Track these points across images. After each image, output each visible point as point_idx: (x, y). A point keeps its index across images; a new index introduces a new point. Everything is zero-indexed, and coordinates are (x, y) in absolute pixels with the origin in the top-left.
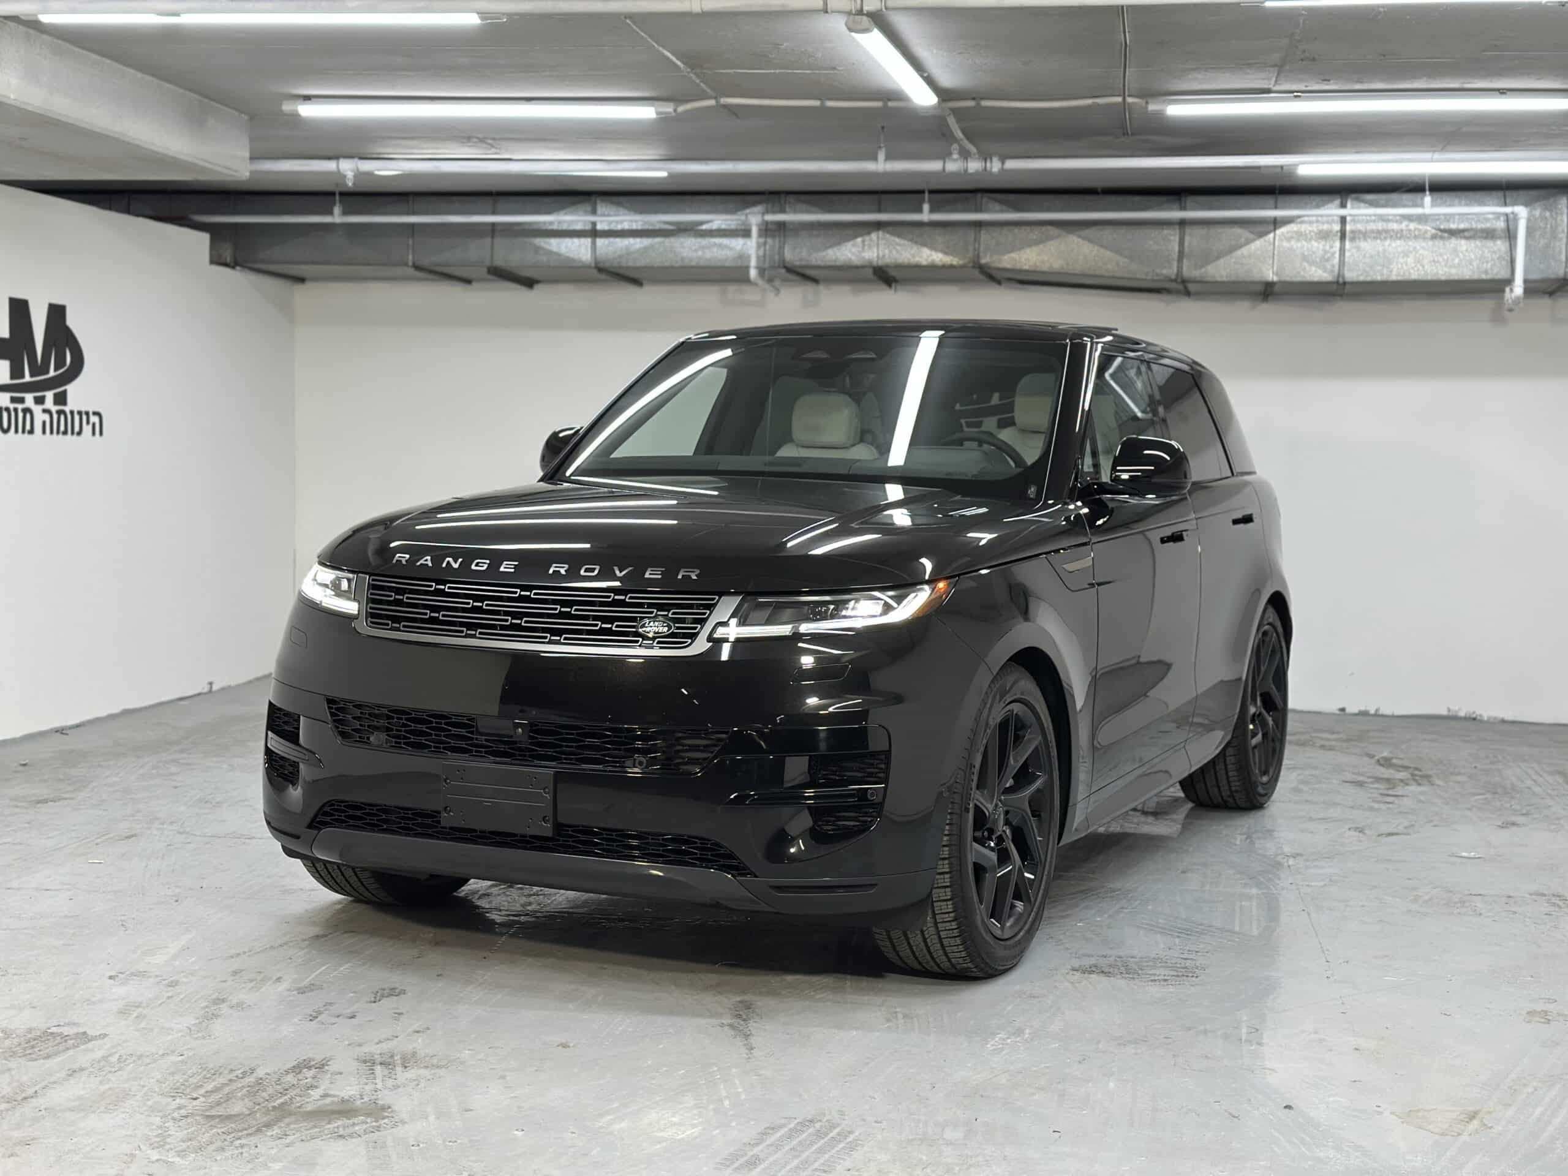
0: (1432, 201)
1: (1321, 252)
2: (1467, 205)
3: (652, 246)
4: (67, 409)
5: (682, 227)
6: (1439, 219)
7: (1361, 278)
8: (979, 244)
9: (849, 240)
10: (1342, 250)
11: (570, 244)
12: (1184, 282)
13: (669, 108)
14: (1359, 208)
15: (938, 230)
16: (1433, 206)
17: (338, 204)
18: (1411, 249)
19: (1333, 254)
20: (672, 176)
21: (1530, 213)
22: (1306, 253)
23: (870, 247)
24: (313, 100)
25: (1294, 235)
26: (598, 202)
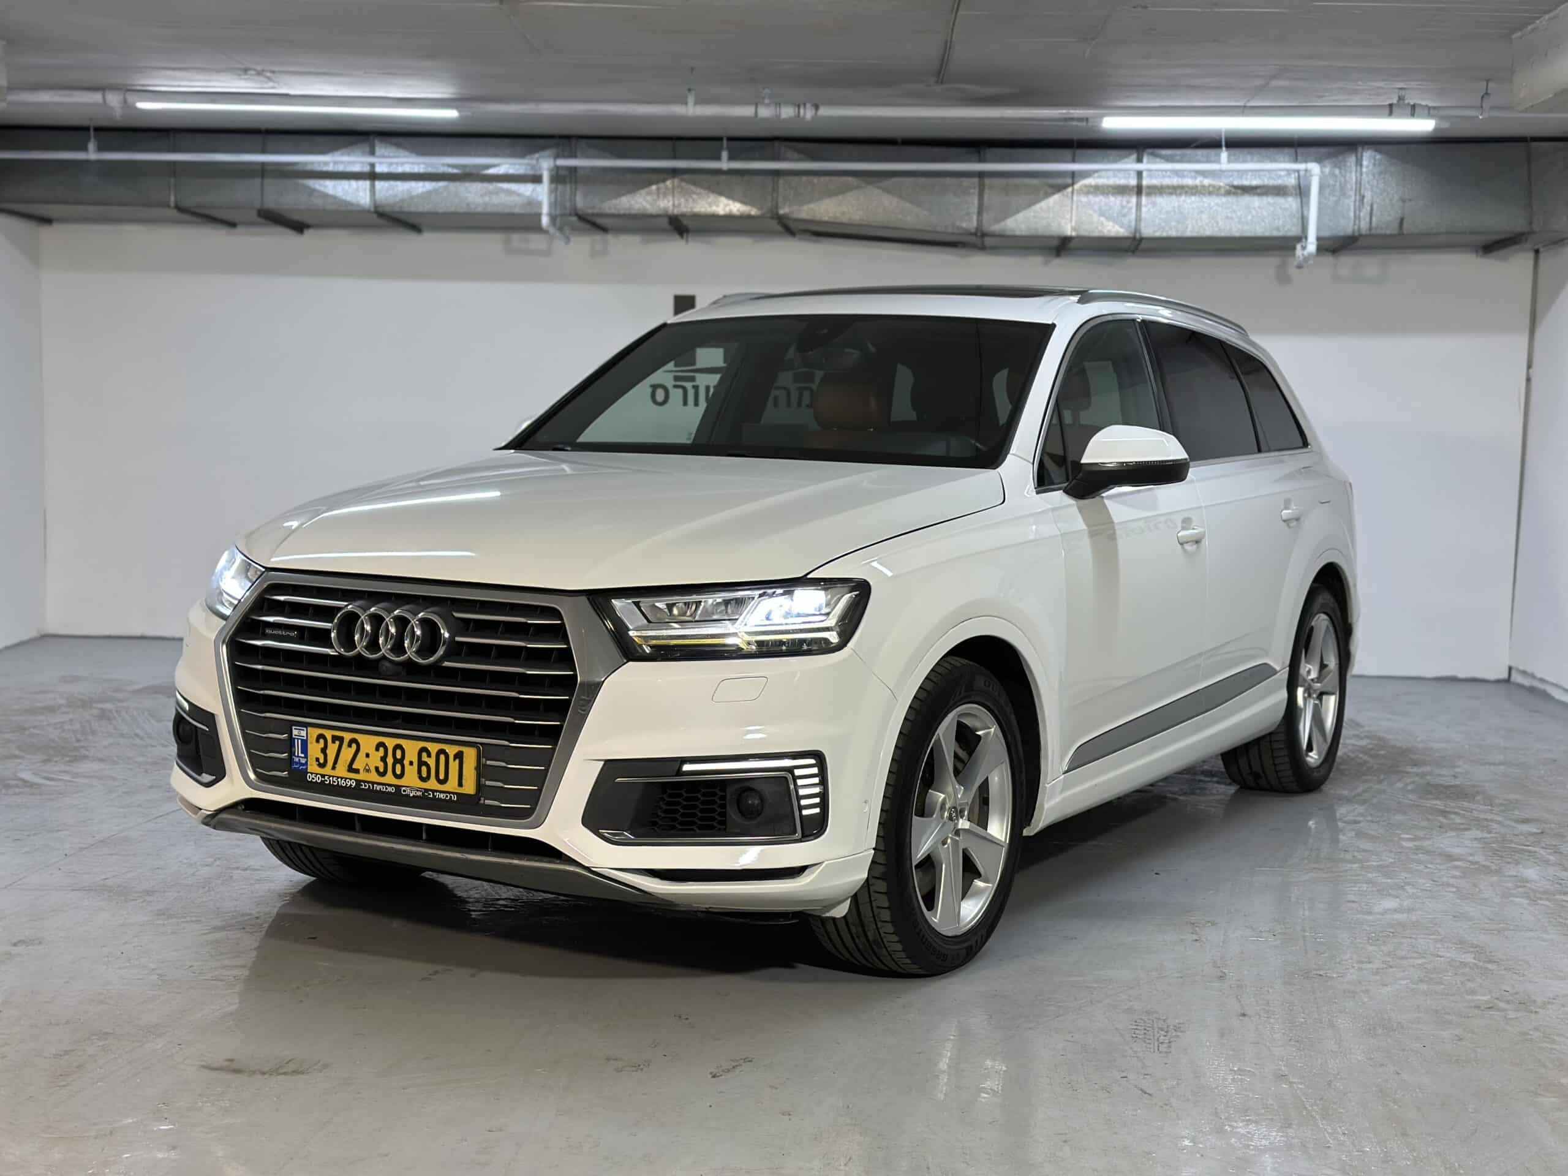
0: (1229, 156)
1: (1117, 208)
2: (1259, 161)
3: (436, 191)
5: (467, 170)
6: (1232, 176)
7: (1158, 234)
8: (778, 192)
9: (642, 188)
10: (1139, 206)
11: (346, 187)
12: (984, 235)
14: (1155, 163)
15: (735, 179)
16: (1229, 161)
17: (92, 139)
18: (1206, 205)
19: (1131, 209)
20: (462, 117)
21: (1322, 172)
22: (1104, 208)
23: (665, 195)
25: (1092, 190)
26: (377, 142)
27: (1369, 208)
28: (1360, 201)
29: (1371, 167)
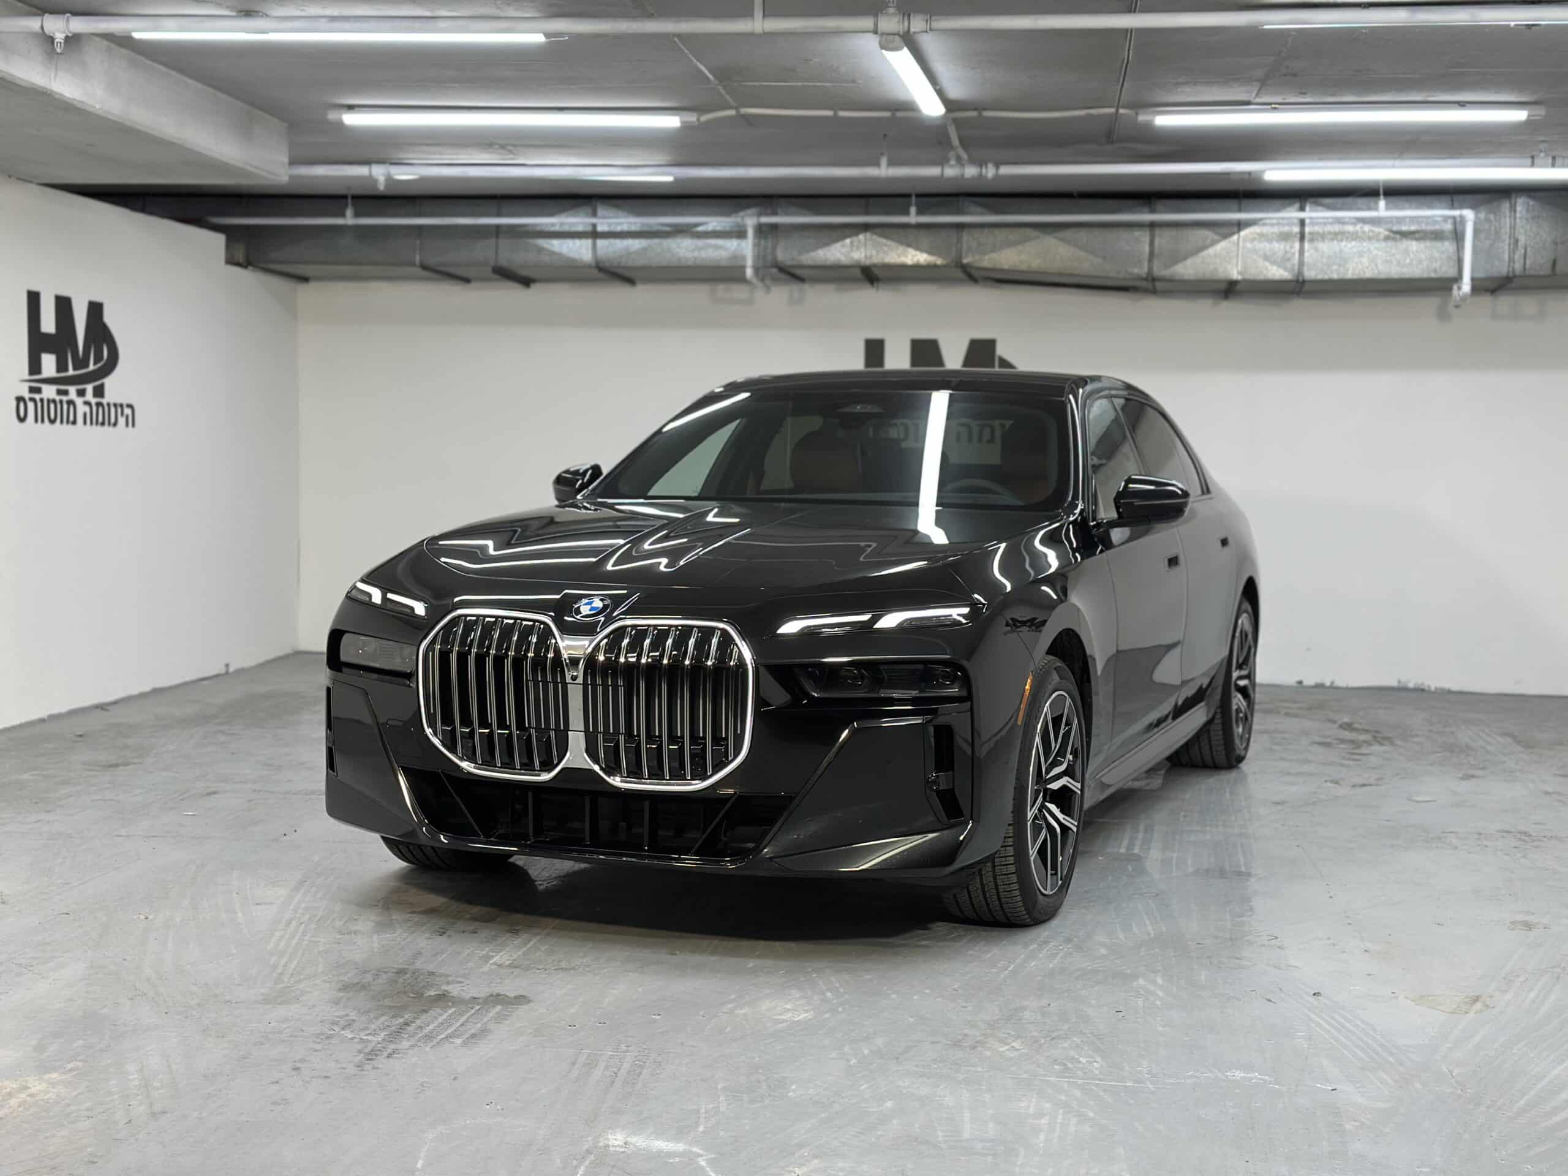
0: (1387, 205)
1: (1281, 254)
2: (1417, 208)
3: (649, 247)
4: (105, 401)
5: (679, 228)
6: (1392, 222)
7: (1320, 277)
8: (961, 243)
9: (838, 241)
10: (1302, 251)
11: (571, 245)
12: (1154, 280)
13: (692, 118)
14: (1315, 211)
15: (924, 232)
16: (1387, 208)
17: (350, 206)
18: (1366, 249)
19: (1293, 254)
20: (677, 181)
21: (1476, 217)
23: (858, 248)
24: (357, 109)
25: (1257, 237)
26: (598, 204)
27: (1523, 251)
28: (1514, 244)
29: (1524, 212)
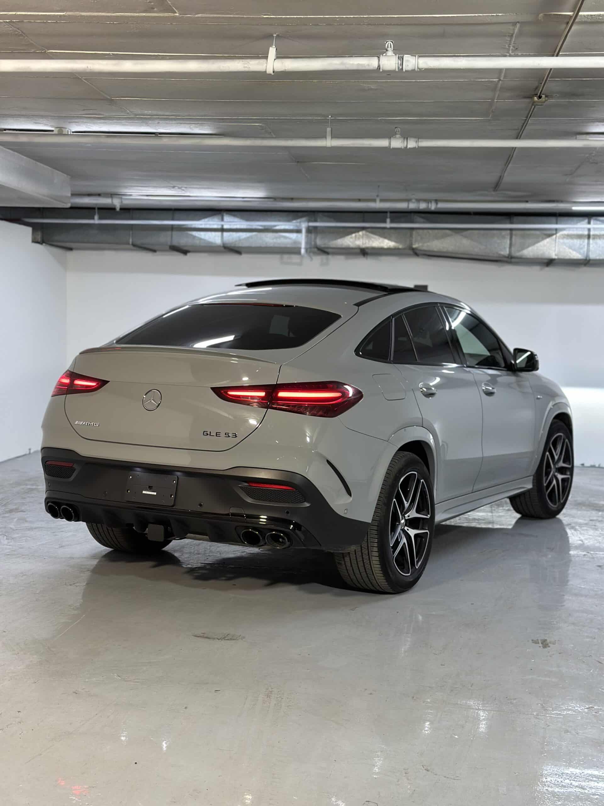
1: (578, 245)
3: (251, 237)
5: (266, 227)
7: (598, 258)
8: (412, 237)
9: (348, 235)
10: (588, 244)
11: (210, 235)
12: (511, 257)
14: (596, 224)
15: (392, 231)
19: (584, 246)
22: (571, 245)
23: (359, 239)
25: (565, 236)
26: (225, 214)
